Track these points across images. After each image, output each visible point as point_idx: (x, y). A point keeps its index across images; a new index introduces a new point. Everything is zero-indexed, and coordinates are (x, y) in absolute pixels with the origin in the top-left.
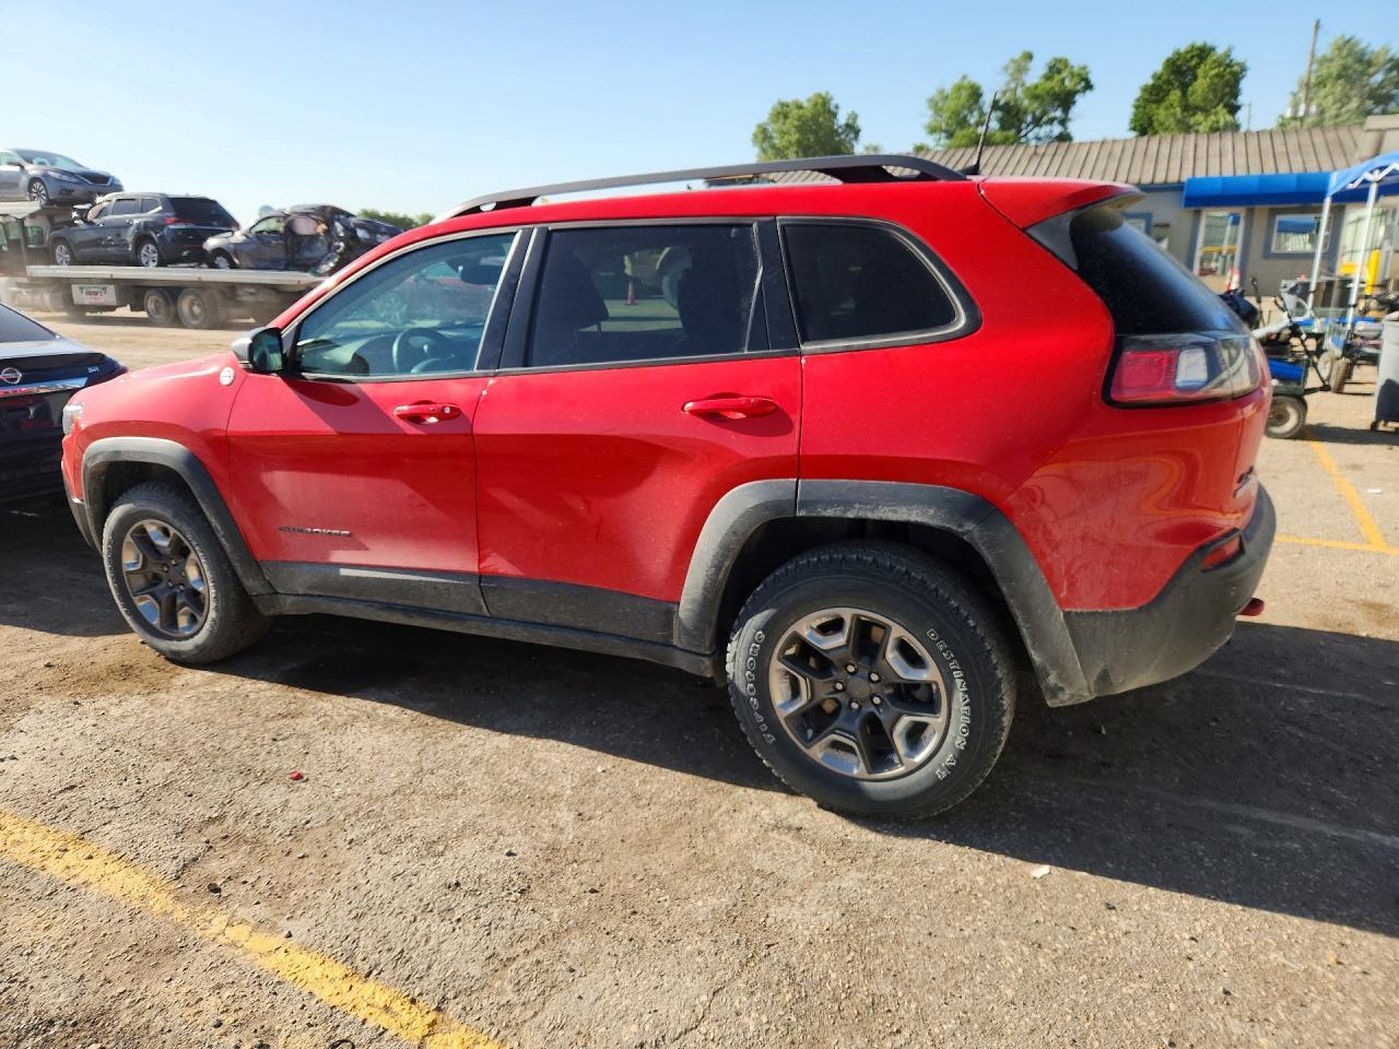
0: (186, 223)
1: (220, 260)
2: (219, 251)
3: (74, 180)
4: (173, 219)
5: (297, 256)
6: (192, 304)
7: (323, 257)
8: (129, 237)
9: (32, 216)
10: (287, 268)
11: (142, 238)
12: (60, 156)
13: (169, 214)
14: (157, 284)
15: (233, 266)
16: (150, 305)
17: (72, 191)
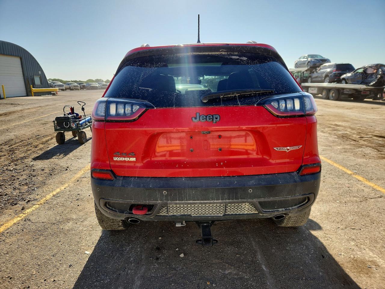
0: (338, 71)
1: (344, 81)
2: (344, 79)
3: (317, 61)
4: (335, 70)
5: (365, 80)
6: (333, 93)
7: (373, 80)
8: (324, 75)
9: (306, 71)
10: (361, 84)
11: (327, 76)
12: (319, 55)
13: (335, 69)
14: (326, 88)
15: (346, 83)
16: (324, 94)
17: (316, 64)
